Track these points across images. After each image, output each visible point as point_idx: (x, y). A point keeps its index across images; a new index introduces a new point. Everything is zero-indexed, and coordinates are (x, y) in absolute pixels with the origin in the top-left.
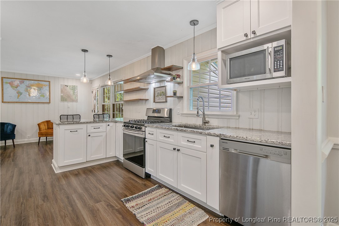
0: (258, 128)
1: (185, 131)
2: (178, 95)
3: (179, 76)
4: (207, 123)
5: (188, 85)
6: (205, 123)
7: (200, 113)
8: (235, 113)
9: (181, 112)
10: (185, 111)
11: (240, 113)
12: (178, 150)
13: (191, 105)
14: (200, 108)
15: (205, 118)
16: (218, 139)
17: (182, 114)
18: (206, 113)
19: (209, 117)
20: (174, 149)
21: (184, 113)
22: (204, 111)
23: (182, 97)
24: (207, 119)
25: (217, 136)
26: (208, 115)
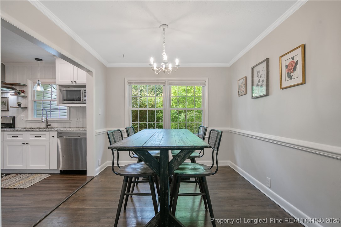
0: (81, 127)
1: (33, 130)
2: (22, 106)
3: (23, 92)
4: (49, 126)
5: (32, 99)
6: (48, 126)
7: (44, 119)
8: (69, 119)
9: (25, 119)
10: (30, 118)
11: (71, 119)
12: (27, 144)
13: (35, 114)
14: (44, 116)
15: (48, 123)
16: (57, 132)
17: (26, 121)
18: (48, 119)
19: (51, 122)
20: (23, 144)
21: (28, 120)
22: (47, 118)
23: (27, 108)
24: (49, 124)
25: (56, 131)
26: (49, 121)
